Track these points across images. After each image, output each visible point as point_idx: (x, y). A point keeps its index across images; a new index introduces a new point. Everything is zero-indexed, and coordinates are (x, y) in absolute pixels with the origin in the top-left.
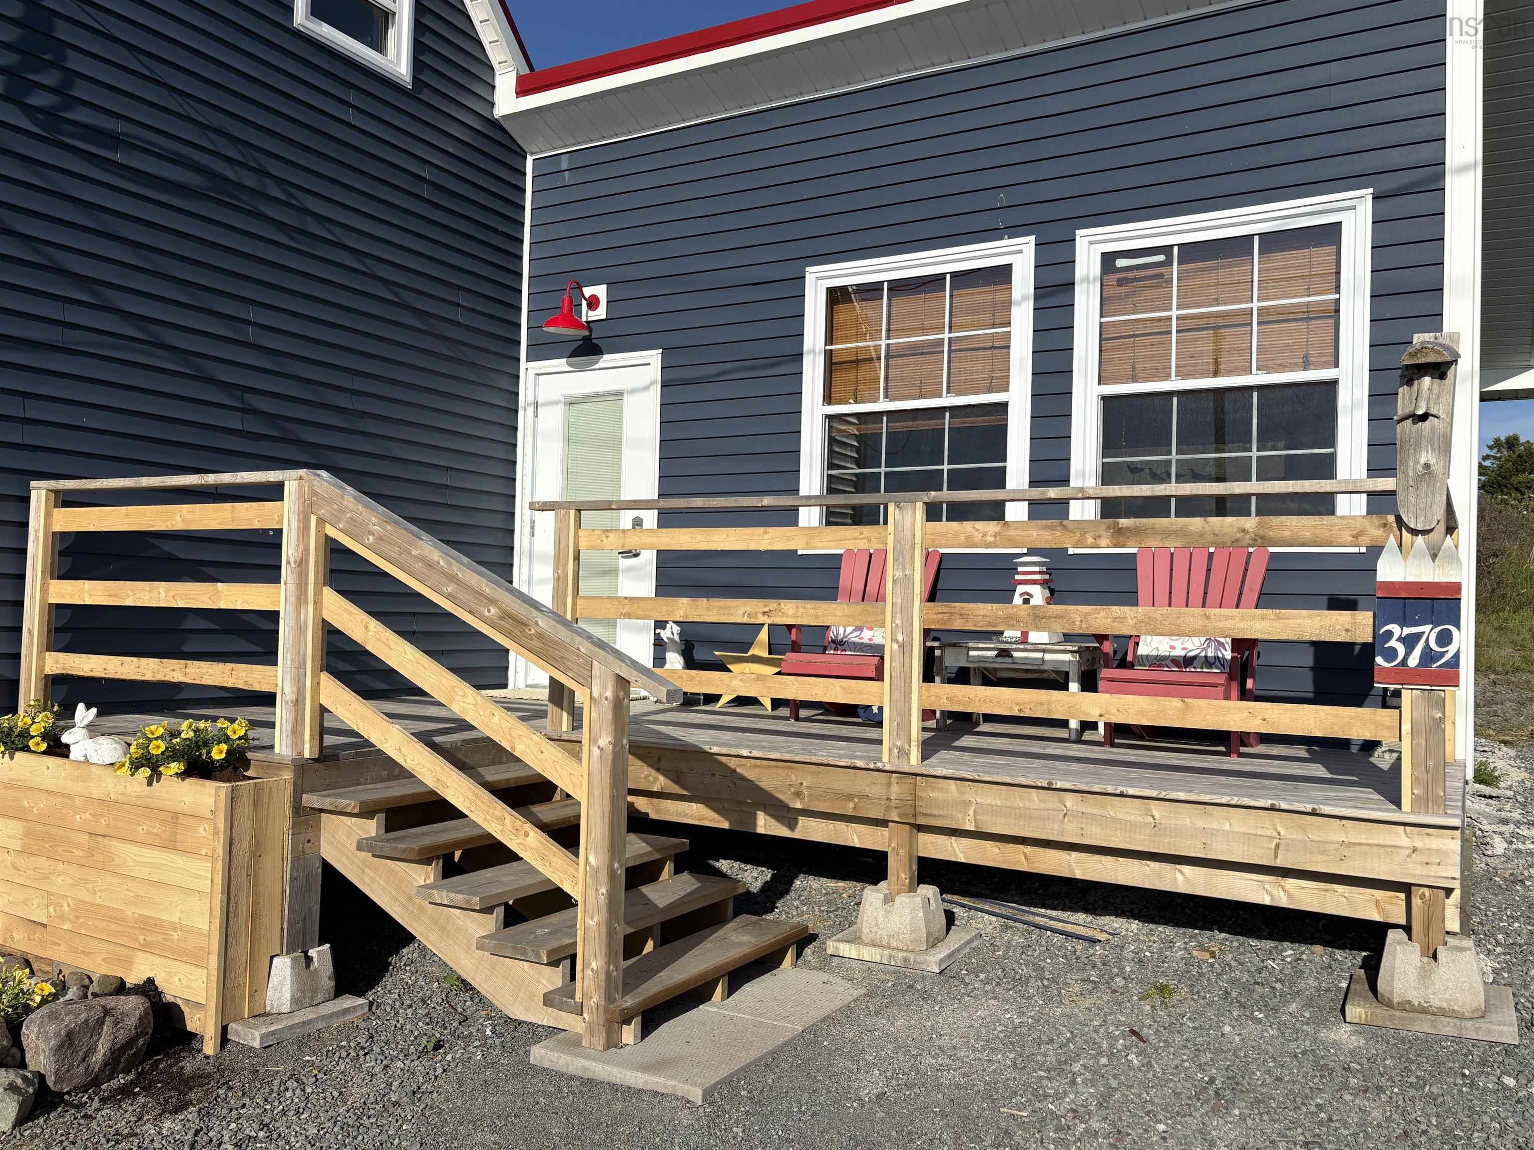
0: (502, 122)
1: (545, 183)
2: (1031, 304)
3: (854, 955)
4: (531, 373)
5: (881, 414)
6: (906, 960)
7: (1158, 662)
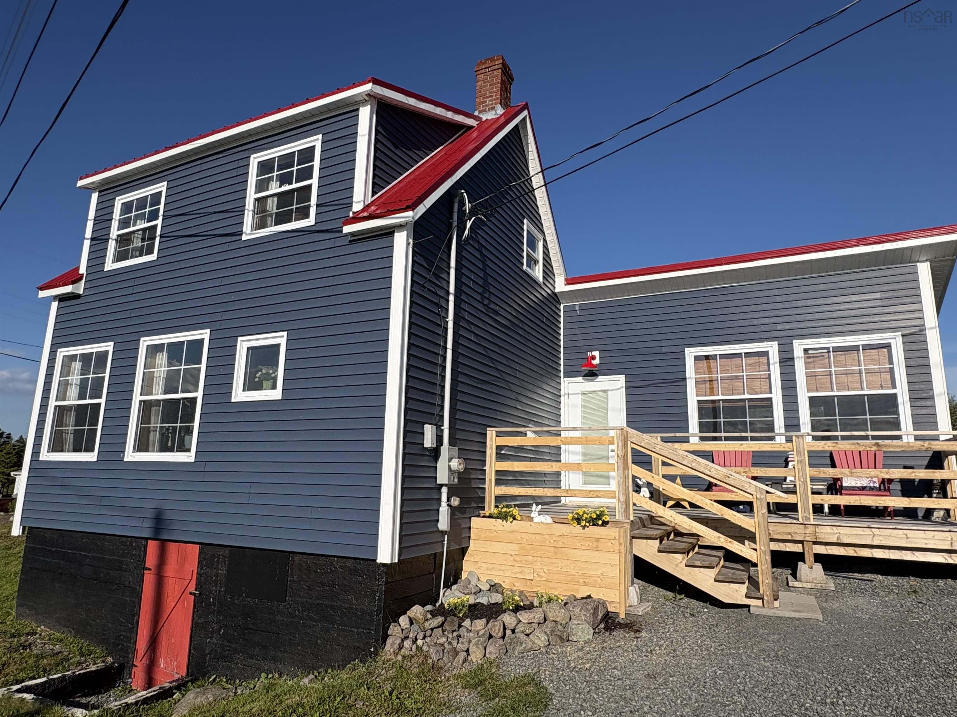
0: (558, 295)
1: (569, 314)
2: (778, 364)
3: (800, 586)
4: (566, 382)
5: (719, 400)
6: (821, 586)
7: (853, 488)
